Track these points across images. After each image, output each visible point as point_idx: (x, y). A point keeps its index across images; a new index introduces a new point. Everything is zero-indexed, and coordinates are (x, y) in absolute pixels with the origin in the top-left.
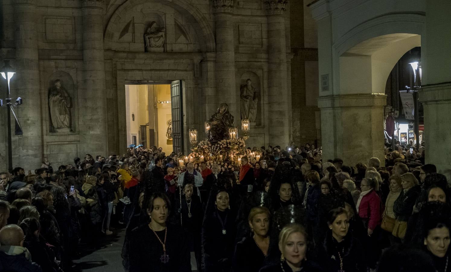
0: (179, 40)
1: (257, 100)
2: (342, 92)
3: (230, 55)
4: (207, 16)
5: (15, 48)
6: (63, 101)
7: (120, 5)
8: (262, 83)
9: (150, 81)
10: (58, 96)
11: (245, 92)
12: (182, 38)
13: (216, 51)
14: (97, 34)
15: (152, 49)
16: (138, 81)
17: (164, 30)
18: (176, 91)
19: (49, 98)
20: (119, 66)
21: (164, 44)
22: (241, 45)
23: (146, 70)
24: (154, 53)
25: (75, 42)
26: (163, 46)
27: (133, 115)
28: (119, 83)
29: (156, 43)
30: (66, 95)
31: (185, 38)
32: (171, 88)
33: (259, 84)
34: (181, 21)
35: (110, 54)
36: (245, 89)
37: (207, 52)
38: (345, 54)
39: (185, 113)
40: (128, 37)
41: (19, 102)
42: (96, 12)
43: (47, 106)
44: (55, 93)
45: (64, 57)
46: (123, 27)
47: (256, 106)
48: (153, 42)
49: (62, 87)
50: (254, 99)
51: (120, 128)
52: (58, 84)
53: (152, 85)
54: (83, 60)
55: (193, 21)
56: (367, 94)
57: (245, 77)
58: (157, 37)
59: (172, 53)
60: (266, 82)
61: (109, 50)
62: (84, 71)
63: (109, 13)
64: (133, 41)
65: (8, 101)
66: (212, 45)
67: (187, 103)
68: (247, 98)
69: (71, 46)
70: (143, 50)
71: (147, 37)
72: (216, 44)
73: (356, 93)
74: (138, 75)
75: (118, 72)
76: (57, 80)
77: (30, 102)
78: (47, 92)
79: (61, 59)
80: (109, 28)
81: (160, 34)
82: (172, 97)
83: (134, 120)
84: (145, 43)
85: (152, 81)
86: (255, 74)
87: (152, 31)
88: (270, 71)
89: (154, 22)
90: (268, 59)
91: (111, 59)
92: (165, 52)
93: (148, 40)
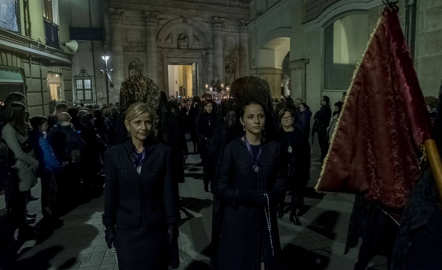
0: (195, 43)
1: (234, 74)
2: (261, 67)
3: (220, 51)
4: (209, 32)
5: (111, 45)
6: (136, 72)
7: (165, 25)
8: (236, 66)
10: (134, 70)
11: (228, 70)
12: (197, 42)
13: (213, 49)
14: (153, 39)
15: (182, 47)
16: (175, 63)
17: (188, 38)
18: (194, 68)
19: (129, 71)
20: (165, 56)
21: (188, 45)
22: (226, 46)
23: (178, 58)
24: (183, 49)
25: (142, 43)
26: (187, 46)
27: (176, 81)
28: (165, 64)
29: (183, 44)
30: (138, 69)
31: (198, 42)
32: (192, 67)
33: (235, 66)
34: (196, 34)
35: (160, 49)
36: (228, 68)
37: (209, 49)
38: (262, 48)
39: (198, 79)
40: (169, 41)
41: (112, 72)
42: (152, 28)
43: (128, 74)
44: (132, 68)
45: (137, 50)
46: (166, 36)
47: (233, 77)
48: (182, 44)
49: (136, 65)
50: (232, 73)
51: (165, 86)
52: (134, 64)
53: (184, 66)
54: (146, 52)
55: (202, 33)
56: (272, 68)
57: (228, 62)
58: (184, 41)
59: (192, 49)
60: (238, 65)
61: (160, 47)
62: (147, 57)
63: (159, 29)
64: (172, 43)
65: (106, 71)
66: (212, 46)
67: (199, 75)
68: (229, 73)
69: (140, 45)
70: (177, 47)
71: (179, 41)
72: (213, 45)
73: (267, 67)
74: (174, 60)
75: (164, 59)
76: (133, 62)
77: (119, 72)
78: (128, 68)
79: (135, 51)
80: (159, 36)
81: (186, 40)
82: (192, 72)
83: (176, 84)
84: (178, 44)
85: (182, 64)
86: (233, 61)
87: (182, 38)
88: (240, 60)
89: (182, 34)
90: (239, 54)
91: (160, 52)
92: (188, 49)
93: (179, 43)
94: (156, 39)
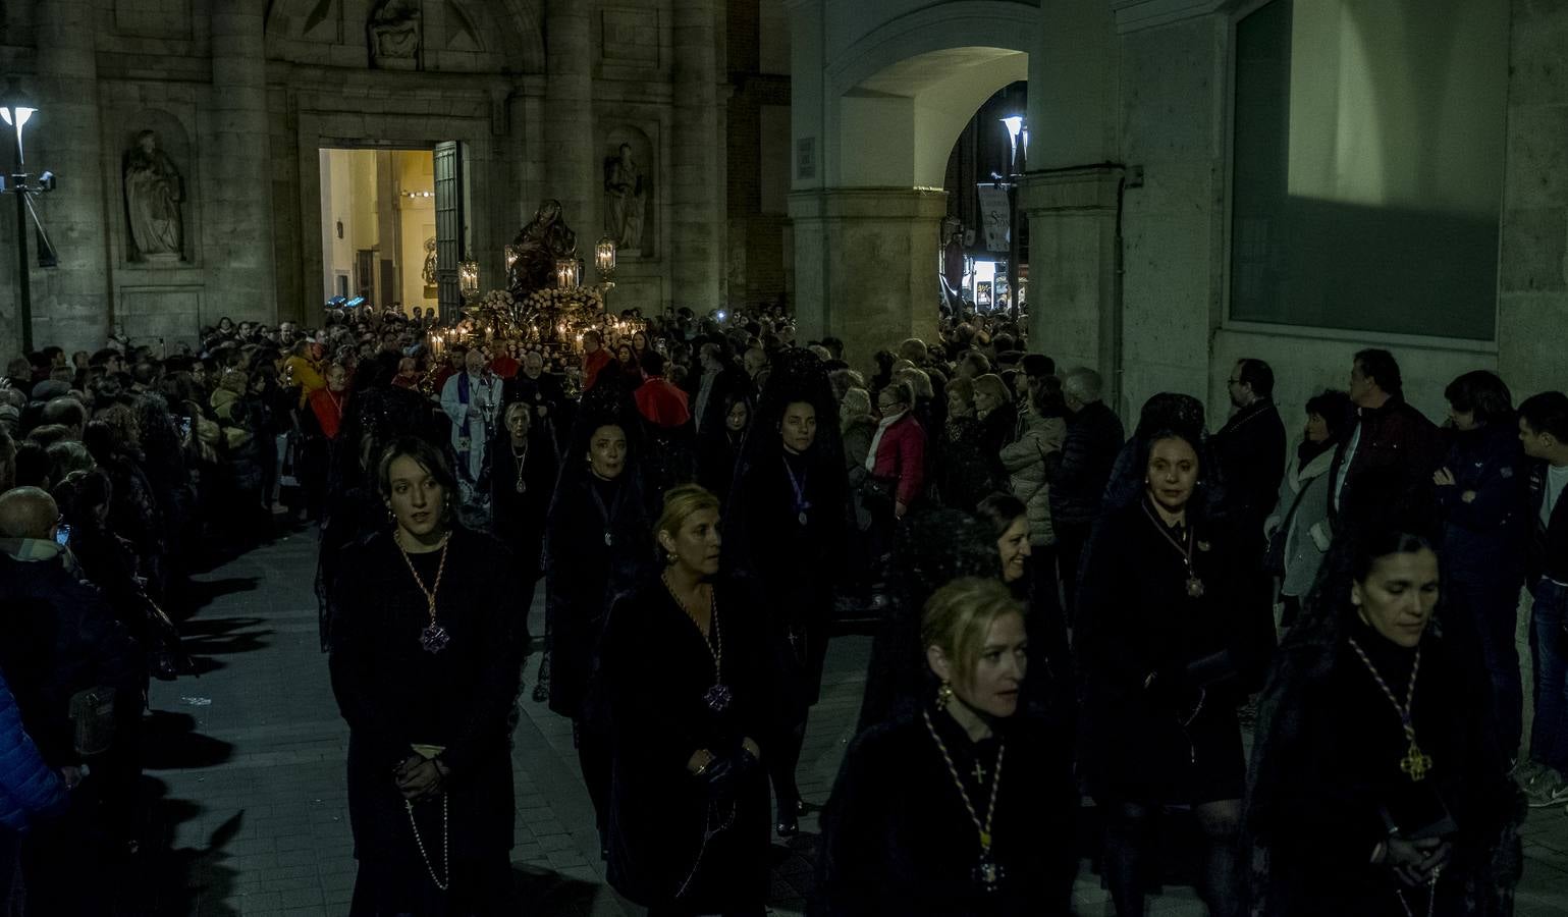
0: (455, 43)
1: (643, 196)
2: (846, 183)
3: (580, 84)
5: (35, 47)
6: (162, 184)
8: (656, 155)
9: (381, 142)
10: (148, 173)
11: (616, 175)
12: (462, 39)
13: (545, 72)
14: (247, 18)
15: (389, 62)
16: (352, 140)
17: (418, 14)
18: (446, 166)
19: (124, 176)
20: (304, 103)
21: (418, 52)
22: (608, 61)
23: (372, 114)
24: (393, 70)
25: (190, 36)
26: (416, 56)
27: (340, 225)
28: (302, 145)
29: (397, 47)
30: (169, 170)
31: (467, 38)
32: (435, 159)
33: (651, 158)
35: (282, 70)
36: (616, 168)
37: (524, 73)
38: (855, 92)
39: (468, 222)
40: (326, 29)
41: (49, 185)
43: (120, 197)
44: (141, 163)
45: (164, 75)
46: (313, 5)
47: (642, 210)
48: (389, 44)
49: (158, 150)
50: (637, 192)
51: (306, 255)
52: (148, 143)
53: (387, 152)
54: (210, 82)
56: (902, 189)
57: (617, 137)
58: (401, 32)
59: (437, 73)
60: (666, 151)
61: (278, 60)
62: (215, 110)
64: (341, 40)
65: (20, 181)
66: (536, 56)
67: (473, 199)
68: (621, 191)
69: (182, 48)
70: (365, 62)
71: (375, 31)
72: (546, 53)
73: (876, 184)
74: (350, 126)
75: (302, 117)
76: (147, 132)
77: (77, 184)
78: (119, 161)
79: (156, 80)
80: (278, 6)
81: (408, 25)
82: (437, 183)
83: (341, 236)
84: (370, 46)
85: (388, 143)
86: (642, 133)
87: (387, 16)
88: (676, 127)
90: (673, 96)
91: (281, 84)
92: (420, 69)
93: (376, 38)
94: (261, 19)
